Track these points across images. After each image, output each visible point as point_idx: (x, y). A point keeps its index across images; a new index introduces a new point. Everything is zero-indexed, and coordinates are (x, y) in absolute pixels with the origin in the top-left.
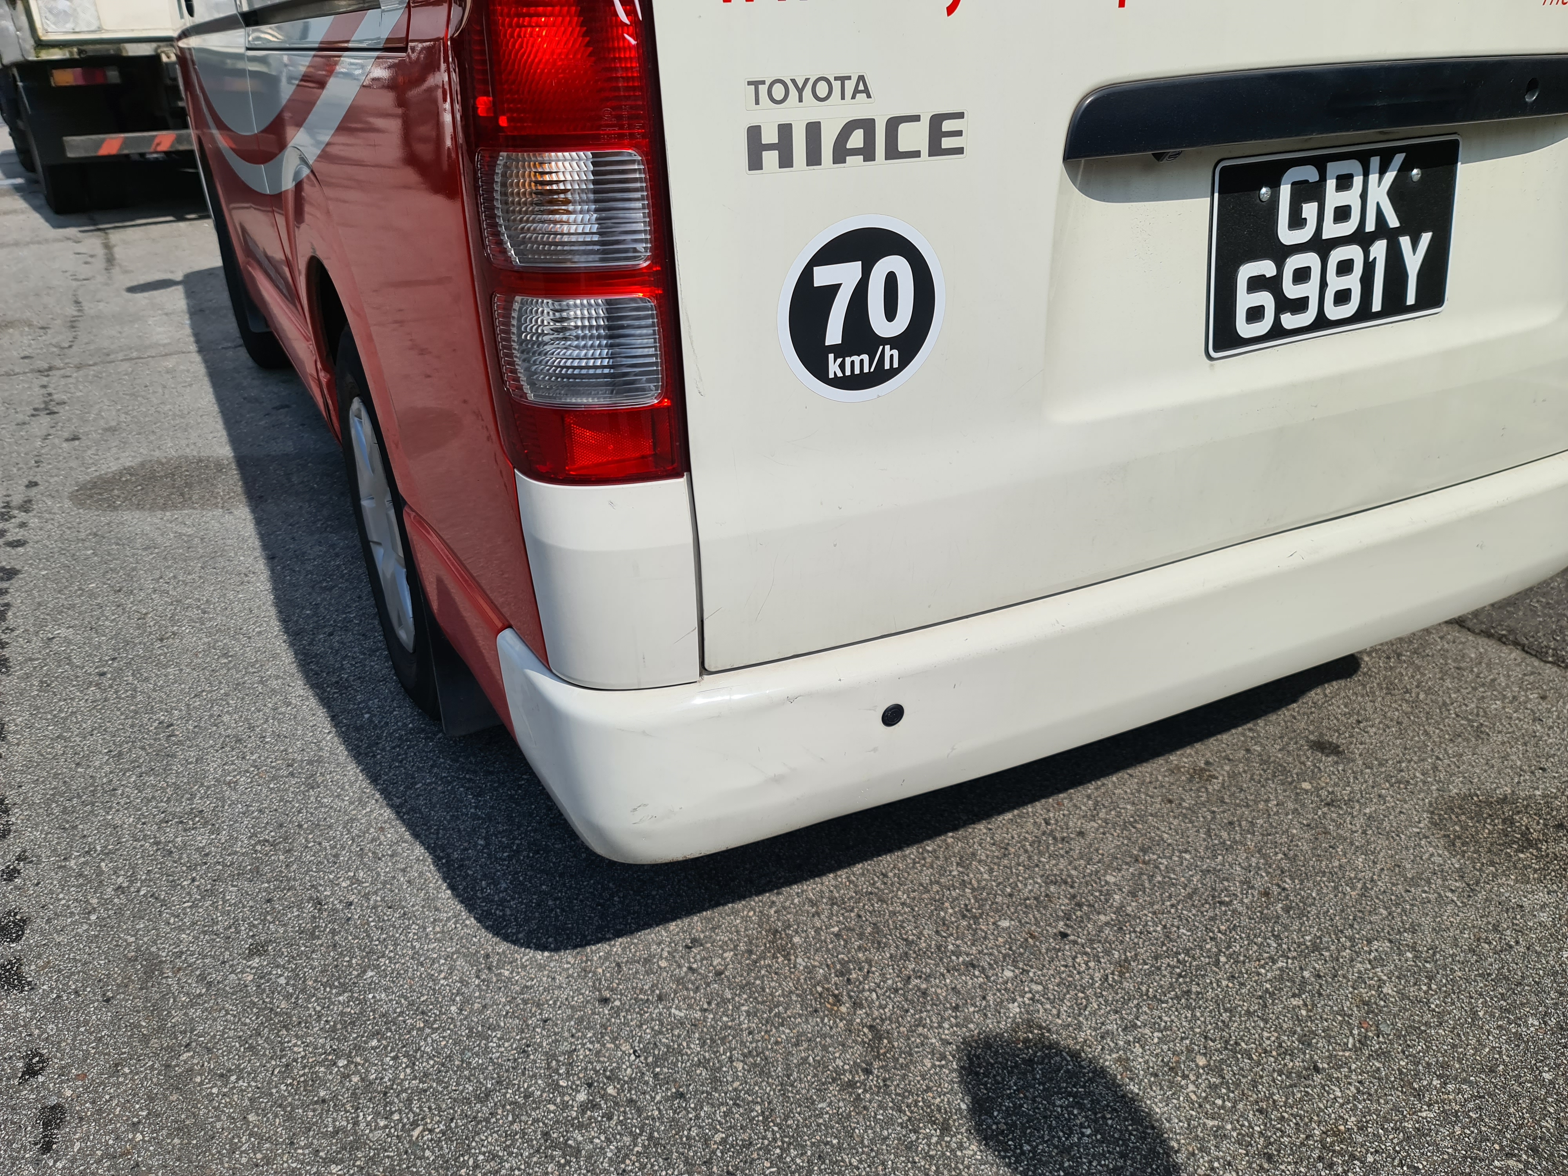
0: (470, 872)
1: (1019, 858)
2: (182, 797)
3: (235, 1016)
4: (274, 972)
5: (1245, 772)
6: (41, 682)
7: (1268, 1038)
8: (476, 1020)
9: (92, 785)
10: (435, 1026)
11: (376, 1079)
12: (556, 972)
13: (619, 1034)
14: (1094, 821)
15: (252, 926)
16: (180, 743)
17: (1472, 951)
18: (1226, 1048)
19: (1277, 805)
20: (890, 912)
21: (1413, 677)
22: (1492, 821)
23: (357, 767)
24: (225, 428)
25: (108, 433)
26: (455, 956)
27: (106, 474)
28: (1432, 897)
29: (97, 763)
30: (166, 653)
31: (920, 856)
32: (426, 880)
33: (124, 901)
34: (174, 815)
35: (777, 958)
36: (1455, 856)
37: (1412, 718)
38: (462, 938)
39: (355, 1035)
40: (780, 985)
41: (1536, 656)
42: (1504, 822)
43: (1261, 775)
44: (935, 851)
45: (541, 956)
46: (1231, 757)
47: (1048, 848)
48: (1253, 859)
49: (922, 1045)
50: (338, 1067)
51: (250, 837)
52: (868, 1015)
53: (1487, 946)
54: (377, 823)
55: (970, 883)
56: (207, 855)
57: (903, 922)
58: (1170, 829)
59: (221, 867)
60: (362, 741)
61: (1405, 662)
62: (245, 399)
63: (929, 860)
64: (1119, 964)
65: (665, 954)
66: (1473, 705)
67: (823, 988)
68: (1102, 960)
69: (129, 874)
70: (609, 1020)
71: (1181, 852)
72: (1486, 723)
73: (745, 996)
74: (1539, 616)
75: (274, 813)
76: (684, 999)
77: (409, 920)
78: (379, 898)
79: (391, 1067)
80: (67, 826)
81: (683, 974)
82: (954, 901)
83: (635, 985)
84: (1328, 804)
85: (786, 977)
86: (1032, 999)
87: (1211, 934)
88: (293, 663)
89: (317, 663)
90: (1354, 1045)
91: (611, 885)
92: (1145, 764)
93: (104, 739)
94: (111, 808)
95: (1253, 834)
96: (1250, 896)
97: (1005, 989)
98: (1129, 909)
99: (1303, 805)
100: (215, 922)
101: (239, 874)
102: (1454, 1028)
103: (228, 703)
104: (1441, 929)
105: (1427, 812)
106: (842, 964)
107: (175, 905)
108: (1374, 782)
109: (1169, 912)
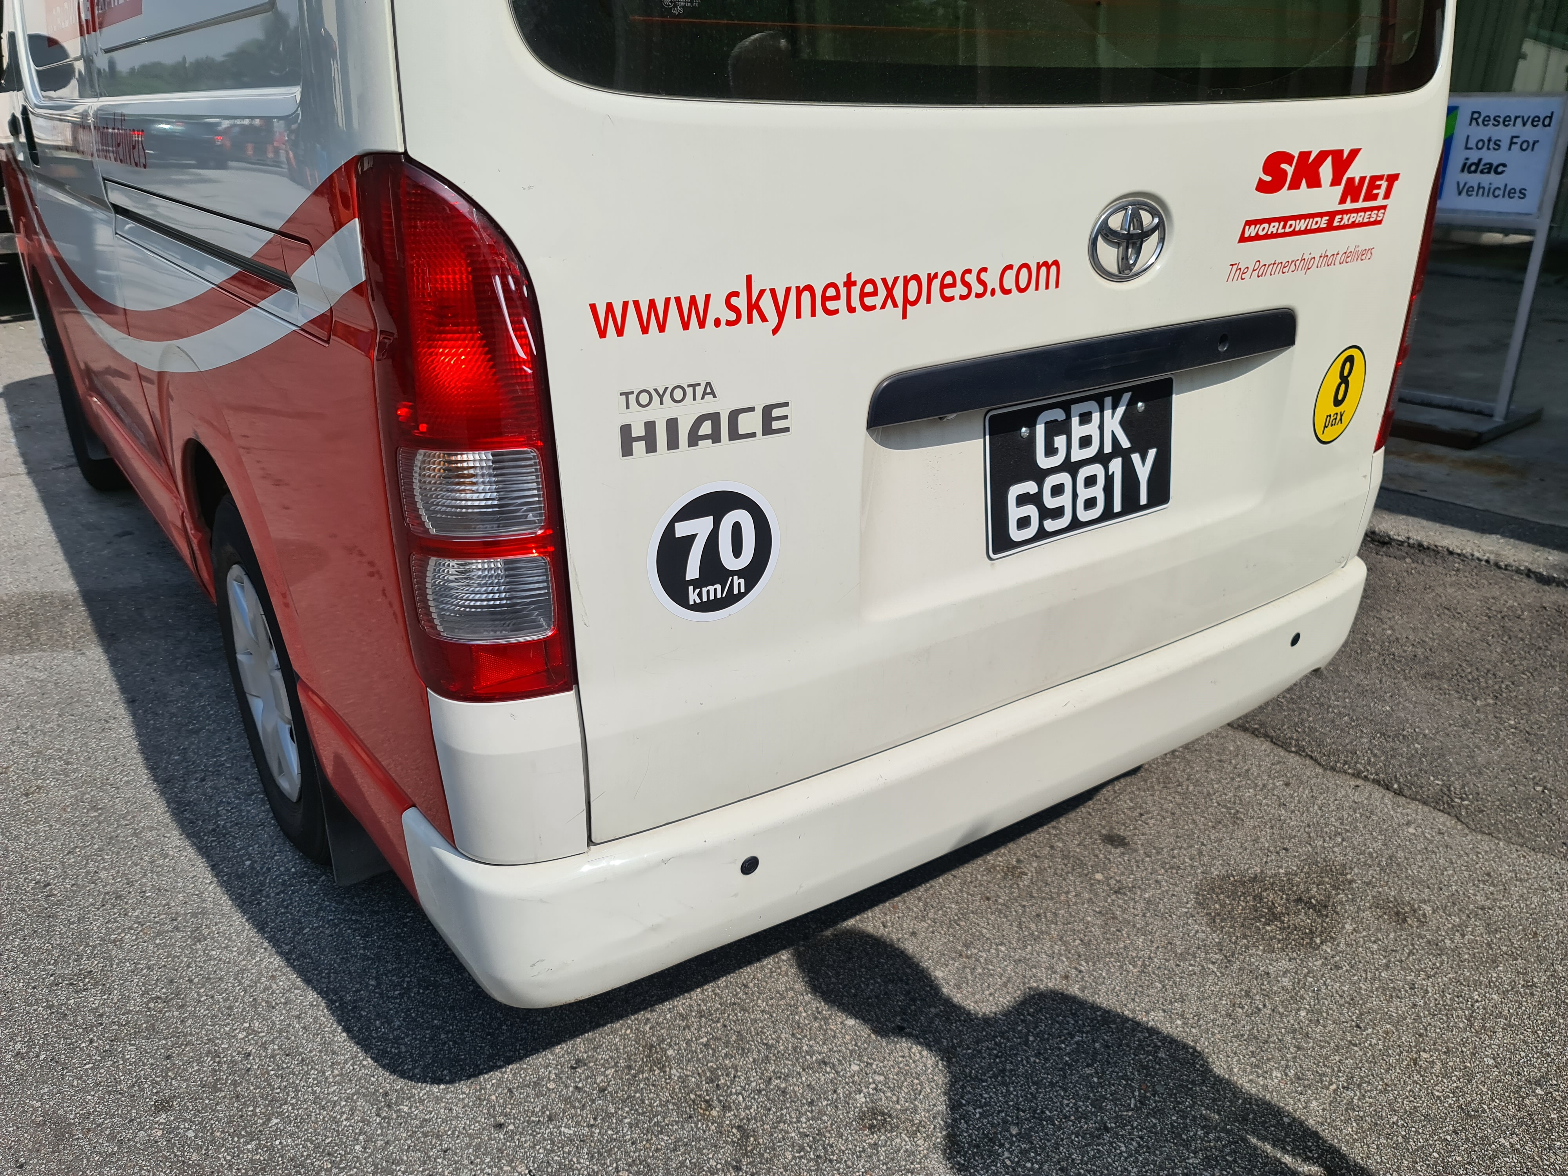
0: (364, 1013)
1: (861, 961)
2: (69, 958)
3: (149, 1172)
4: (182, 1127)
7: (1067, 1105)
8: (380, 1156)
10: (342, 1166)
12: (452, 1103)
13: (514, 1157)
14: (925, 921)
15: (155, 1083)
16: (59, 903)
17: (1229, 1015)
18: (1034, 1117)
19: (1076, 896)
20: (752, 1019)
21: (1184, 770)
22: (1245, 898)
23: (243, 917)
24: (66, 560)
26: (355, 1097)
28: (1197, 969)
30: (33, 809)
31: (776, 965)
32: (321, 1025)
33: (25, 1067)
34: (63, 978)
35: (654, 1071)
36: (1215, 932)
37: (1183, 809)
38: (360, 1079)
40: (658, 1095)
41: (1282, 747)
42: (1254, 899)
43: (1062, 869)
45: (437, 1089)
46: (1038, 854)
48: (1056, 947)
49: (784, 1139)
51: (142, 995)
52: (736, 1116)
53: (1240, 1010)
54: (267, 972)
56: (101, 1015)
57: (763, 1028)
58: (988, 924)
59: (116, 1027)
60: (245, 889)
62: (83, 525)
63: (784, 969)
65: (553, 1076)
66: (1231, 794)
67: (696, 1095)
69: (26, 1040)
70: (504, 1144)
71: (997, 945)
72: (1241, 810)
73: (627, 1109)
74: (1284, 710)
75: (163, 969)
76: (572, 1118)
77: (308, 1066)
78: (276, 1047)
81: (570, 1094)
82: (807, 1004)
83: (526, 1108)
84: (1116, 892)
85: (662, 1088)
86: (875, 1089)
88: (166, 812)
89: (192, 811)
90: (1135, 1105)
91: (498, 1015)
92: (966, 865)
95: (1056, 924)
96: (1053, 980)
97: (853, 1082)
99: (1097, 895)
100: (117, 1082)
101: (135, 1033)
102: (1214, 1084)
103: (103, 859)
104: (1204, 998)
105: (1194, 893)
106: (711, 1072)
107: (76, 1068)
108: (1152, 869)
109: (988, 1000)
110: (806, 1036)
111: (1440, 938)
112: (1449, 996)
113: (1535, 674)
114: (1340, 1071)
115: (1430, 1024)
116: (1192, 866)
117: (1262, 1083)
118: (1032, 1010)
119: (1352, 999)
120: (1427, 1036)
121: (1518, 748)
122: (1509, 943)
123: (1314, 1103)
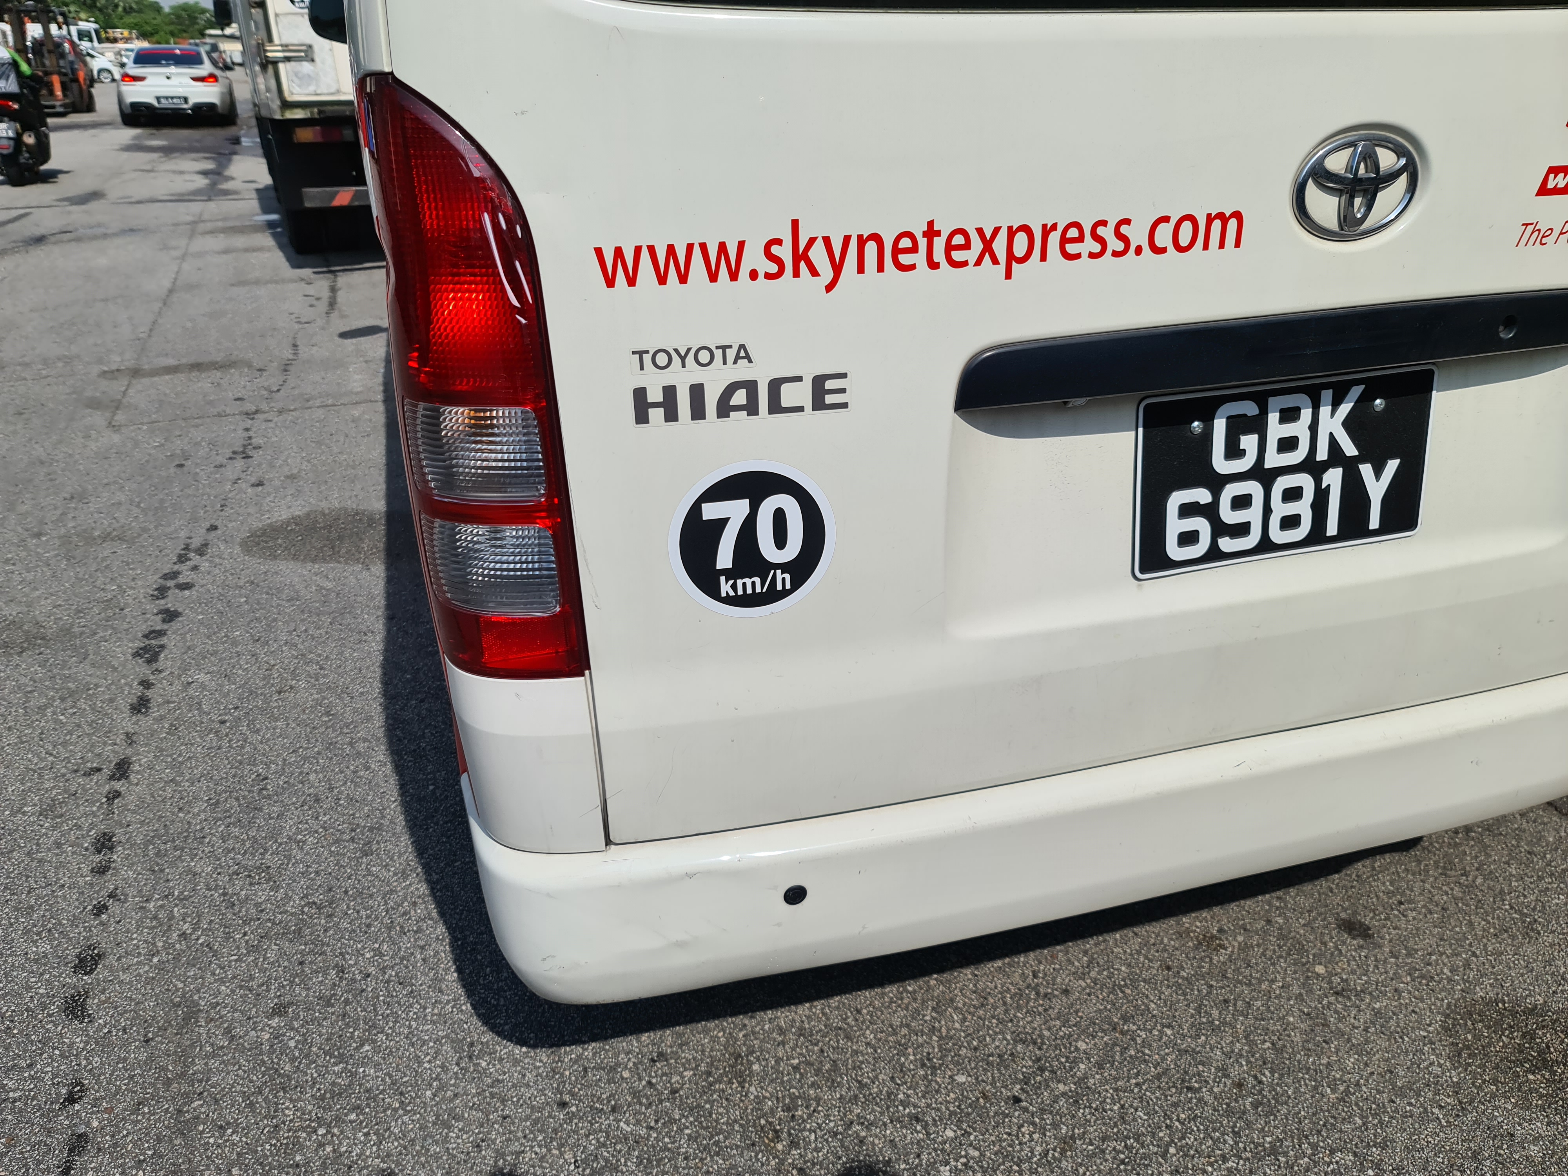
2: (257, 851)
3: (245, 1072)
4: (288, 1034)
5: (1258, 945)
6: (172, 725)
8: (445, 1107)
9: (187, 831)
10: (409, 1108)
11: (346, 1151)
12: (528, 1069)
13: (566, 1141)
14: (1084, 980)
15: (281, 986)
16: (269, 797)
19: (1283, 987)
20: (853, 1050)
21: (1476, 857)
23: (409, 839)
24: (385, 482)
25: (289, 481)
27: (276, 522)
28: (1417, 1111)
29: (196, 810)
30: (280, 707)
31: (899, 996)
32: (439, 960)
33: (184, 948)
34: (246, 868)
35: (733, 1083)
36: (1456, 1068)
37: (1460, 905)
39: (339, 1107)
40: (728, 1111)
42: (1524, 1036)
43: (1274, 951)
44: (915, 991)
45: (519, 1051)
46: (1248, 927)
47: (1028, 1003)
48: (1238, 1045)
50: (317, 1135)
51: (302, 898)
52: (801, 1156)
54: (411, 897)
55: (940, 1031)
56: (262, 911)
57: (862, 1062)
58: (1160, 999)
59: (270, 925)
60: (420, 813)
61: (1473, 839)
63: (906, 1001)
64: (1064, 1140)
65: (631, 1065)
66: (1533, 898)
67: (767, 1121)
68: (1048, 1134)
69: (195, 921)
70: (561, 1125)
71: (1163, 1026)
72: (1540, 920)
73: (691, 1119)
75: (328, 876)
76: (635, 1114)
77: (414, 999)
78: (394, 973)
79: (361, 1142)
80: (157, 868)
81: (641, 1088)
82: (918, 1047)
84: (1337, 993)
85: (735, 1105)
86: (965, 1165)
87: (1168, 1122)
88: (382, 727)
89: (403, 729)
92: (1154, 924)
93: (208, 786)
94: (196, 855)
95: (1246, 1017)
96: (1222, 1085)
97: (942, 1150)
98: (1092, 1081)
99: (1310, 991)
100: (252, 978)
101: (283, 933)
103: (318, 762)
104: (1414, 1149)
105: (1442, 1014)
106: (792, 1099)
107: (223, 957)
108: (1394, 974)
109: (1132, 1091)
110: (906, 1083)
116: (1450, 980)
118: (1183, 1116)
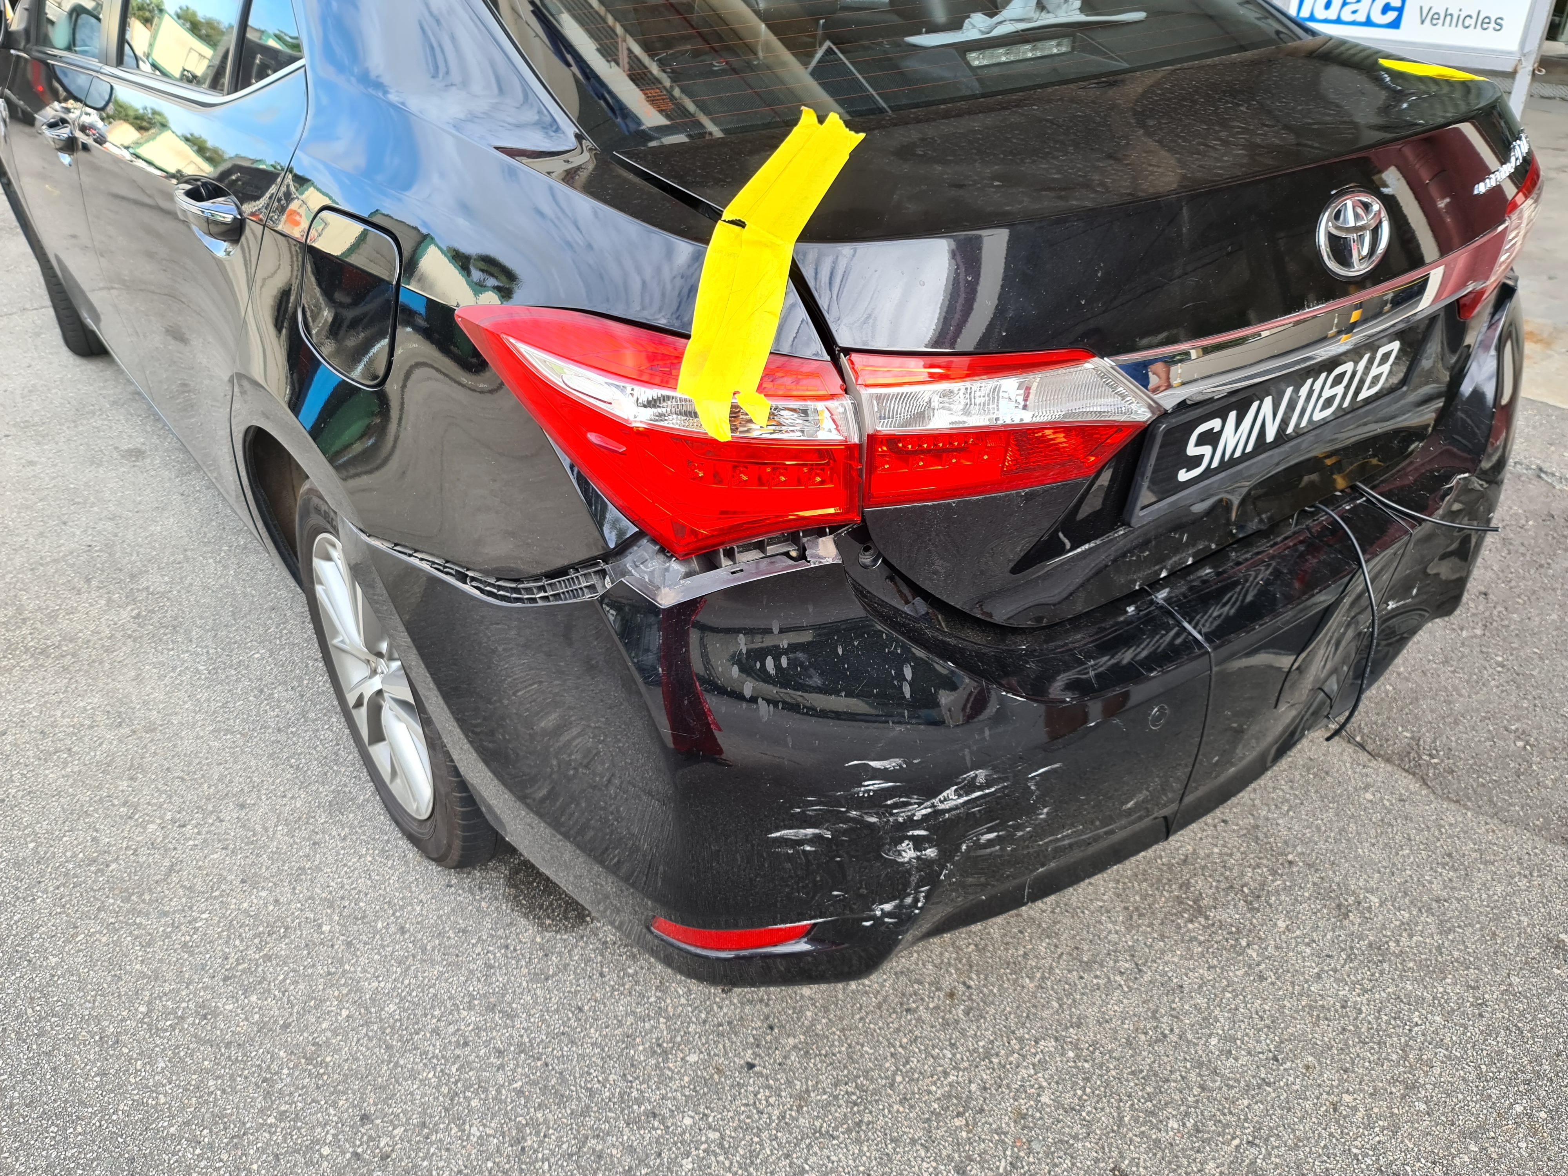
111: (1384, 940)
112: (1385, 1018)
113: (1533, 598)
114: (1246, 1120)
115: (1358, 1055)
117: (1154, 1137)
119: (1273, 1022)
120: (1353, 1072)
121: (1503, 691)
122: (1462, 947)
123: (1212, 1164)
